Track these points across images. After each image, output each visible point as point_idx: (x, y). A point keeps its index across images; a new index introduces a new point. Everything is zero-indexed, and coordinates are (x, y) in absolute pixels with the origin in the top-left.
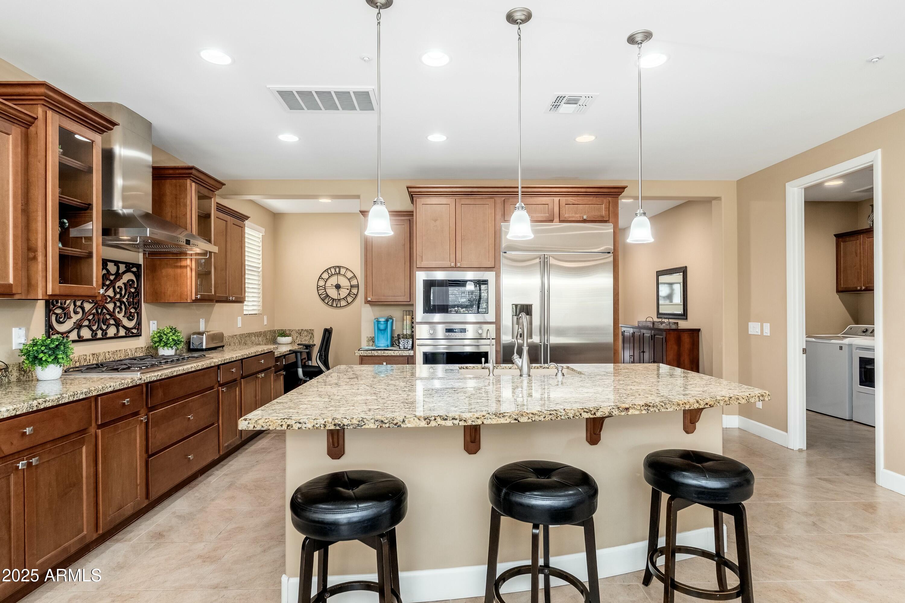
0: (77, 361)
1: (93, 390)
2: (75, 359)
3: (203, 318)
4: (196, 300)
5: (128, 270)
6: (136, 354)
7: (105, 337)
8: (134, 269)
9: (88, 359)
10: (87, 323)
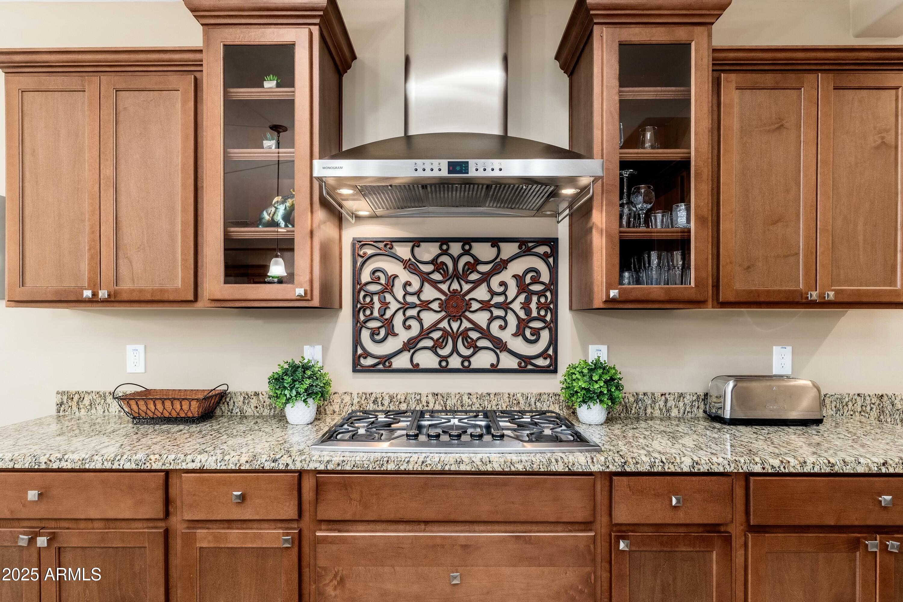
0: (402, 400)
1: (153, 460)
2: (399, 397)
3: (784, 345)
4: (608, 306)
5: (524, 252)
6: (538, 404)
7: (466, 369)
9: (424, 399)
10: (428, 343)
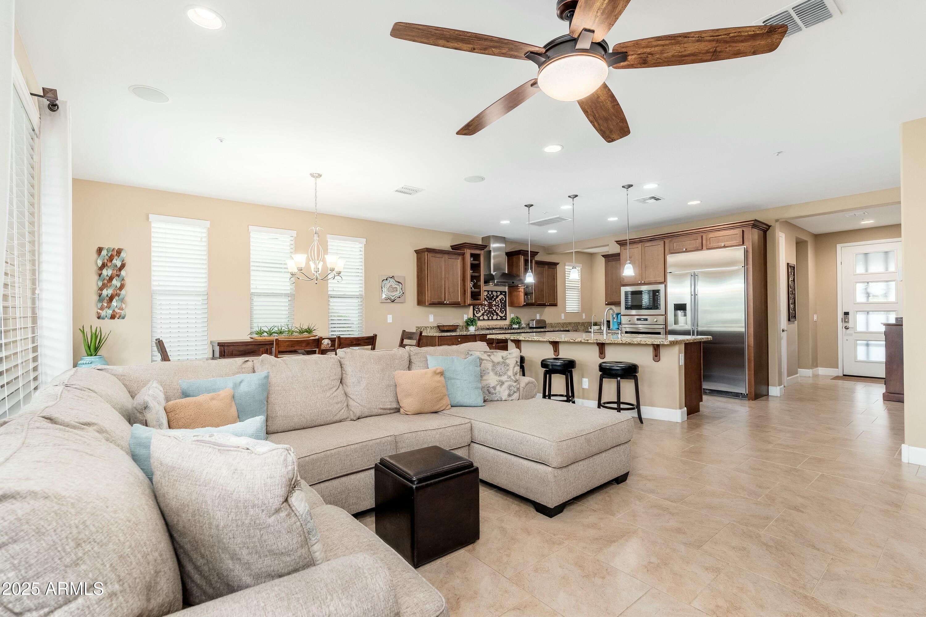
3: (538, 314)
4: (524, 305)
5: (501, 294)
6: (504, 326)
7: (492, 319)
8: (504, 293)
9: (486, 326)
10: (486, 314)
